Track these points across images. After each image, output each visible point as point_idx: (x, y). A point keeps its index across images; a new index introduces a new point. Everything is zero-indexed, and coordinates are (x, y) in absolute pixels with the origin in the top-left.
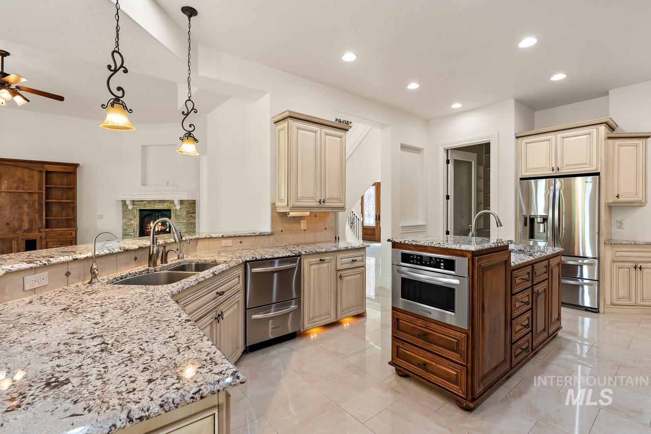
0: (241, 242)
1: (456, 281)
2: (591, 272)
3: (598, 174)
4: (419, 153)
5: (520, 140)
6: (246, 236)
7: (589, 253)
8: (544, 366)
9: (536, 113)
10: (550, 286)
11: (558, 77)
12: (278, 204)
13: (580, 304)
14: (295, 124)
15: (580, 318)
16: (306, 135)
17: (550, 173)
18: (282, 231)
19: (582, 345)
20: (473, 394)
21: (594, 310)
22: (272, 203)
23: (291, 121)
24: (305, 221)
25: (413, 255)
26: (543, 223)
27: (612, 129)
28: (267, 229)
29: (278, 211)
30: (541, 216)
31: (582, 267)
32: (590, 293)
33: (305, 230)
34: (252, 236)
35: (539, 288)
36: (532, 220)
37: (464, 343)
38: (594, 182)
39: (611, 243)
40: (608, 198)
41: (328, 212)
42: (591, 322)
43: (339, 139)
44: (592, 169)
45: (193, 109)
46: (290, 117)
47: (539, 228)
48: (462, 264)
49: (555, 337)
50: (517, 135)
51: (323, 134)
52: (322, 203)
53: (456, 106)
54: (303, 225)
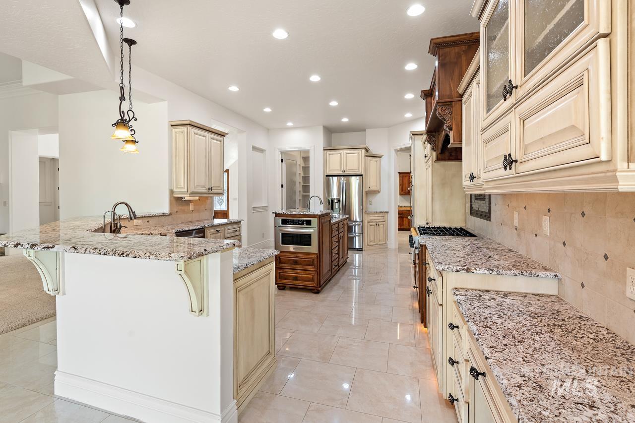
0: (148, 222)
1: (312, 230)
2: (359, 229)
3: (362, 175)
4: (262, 153)
5: (326, 151)
6: (152, 216)
7: (358, 220)
8: (344, 274)
9: (333, 134)
10: (344, 234)
11: (345, 120)
12: (175, 190)
13: (354, 247)
14: (193, 130)
15: (354, 255)
16: (199, 138)
17: (340, 173)
18: (177, 212)
19: (355, 269)
20: (320, 284)
21: (360, 250)
22: (170, 190)
23: (189, 127)
24: (193, 204)
25: (289, 220)
26: (338, 203)
27: (367, 151)
28: (166, 210)
29: (174, 196)
30: (337, 199)
31: (355, 226)
32: (359, 241)
33: (192, 211)
34: (157, 216)
35: (341, 235)
36: (332, 201)
37: (316, 260)
38: (359, 179)
39: (367, 213)
40: (366, 189)
41: (208, 197)
42: (359, 257)
43: (219, 142)
44: (359, 173)
45: (133, 117)
46: (190, 124)
47: (335, 205)
48: (315, 222)
49: (345, 263)
50: (325, 149)
51: (210, 139)
52: (210, 190)
53: (290, 124)
54: (191, 207)
